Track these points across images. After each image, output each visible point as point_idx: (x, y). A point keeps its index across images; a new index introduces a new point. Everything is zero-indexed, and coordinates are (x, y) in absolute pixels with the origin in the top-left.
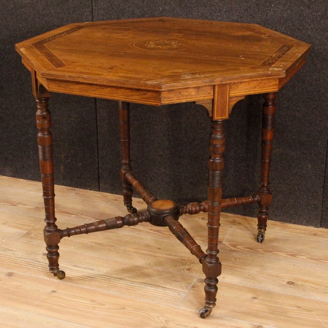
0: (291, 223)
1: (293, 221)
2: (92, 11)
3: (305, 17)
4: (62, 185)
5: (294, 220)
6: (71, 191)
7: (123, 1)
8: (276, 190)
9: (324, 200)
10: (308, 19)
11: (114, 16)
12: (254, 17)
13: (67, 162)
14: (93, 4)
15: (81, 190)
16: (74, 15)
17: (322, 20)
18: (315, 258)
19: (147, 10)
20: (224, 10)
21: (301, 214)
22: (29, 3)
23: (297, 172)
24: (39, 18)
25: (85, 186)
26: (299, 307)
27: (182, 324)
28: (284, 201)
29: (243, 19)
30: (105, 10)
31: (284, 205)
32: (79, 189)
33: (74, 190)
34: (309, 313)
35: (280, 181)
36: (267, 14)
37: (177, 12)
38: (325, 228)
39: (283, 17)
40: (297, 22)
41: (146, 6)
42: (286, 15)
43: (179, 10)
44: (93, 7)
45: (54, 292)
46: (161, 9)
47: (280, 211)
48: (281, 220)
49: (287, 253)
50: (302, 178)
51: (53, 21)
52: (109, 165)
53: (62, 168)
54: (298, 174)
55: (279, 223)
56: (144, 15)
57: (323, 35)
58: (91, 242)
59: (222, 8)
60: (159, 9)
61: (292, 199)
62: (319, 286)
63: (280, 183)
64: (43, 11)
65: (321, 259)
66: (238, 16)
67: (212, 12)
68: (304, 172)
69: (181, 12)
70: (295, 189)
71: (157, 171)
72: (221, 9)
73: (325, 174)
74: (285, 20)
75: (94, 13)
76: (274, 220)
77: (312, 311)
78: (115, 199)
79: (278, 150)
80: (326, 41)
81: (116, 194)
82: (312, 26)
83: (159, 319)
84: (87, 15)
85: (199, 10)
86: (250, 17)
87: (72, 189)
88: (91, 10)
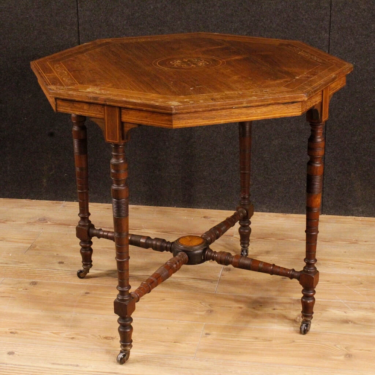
0: (292, 213)
1: (294, 211)
2: (78, 12)
3: (299, 8)
4: (44, 200)
5: (296, 210)
6: (56, 204)
7: (111, 1)
8: (276, 181)
9: (324, 186)
10: (302, 10)
11: (102, 17)
12: (249, 11)
13: (50, 174)
14: (78, 5)
15: (67, 202)
16: (57, 18)
17: (316, 9)
18: (327, 240)
19: (137, 8)
20: (218, 5)
21: (302, 203)
22: (5, 8)
23: (297, 161)
24: (17, 23)
25: (72, 198)
26: (328, 281)
27: (226, 306)
28: (285, 192)
29: (237, 13)
30: (92, 11)
31: (285, 196)
32: (64, 202)
33: (60, 203)
34: (339, 284)
35: (280, 172)
36: (262, 7)
37: (169, 10)
38: (326, 215)
39: (278, 9)
40: (291, 13)
41: (137, 5)
42: (280, 7)
43: (172, 7)
44: (79, 9)
45: (87, 293)
46: (152, 8)
47: (281, 203)
48: (282, 212)
49: (299, 239)
50: (302, 167)
51: (34, 25)
52: (99, 173)
53: (45, 181)
54: (298, 163)
55: (281, 215)
56: (134, 14)
57: (317, 25)
58: (102, 248)
59: (215, 3)
60: (150, 7)
61: (293, 189)
62: (340, 263)
63: (280, 174)
64: (21, 15)
65: (333, 241)
66: (233, 10)
67: (206, 7)
68: (303, 160)
69: (174, 9)
70: (296, 178)
71: (151, 175)
72: (215, 5)
73: (324, 160)
74: (279, 12)
75: (79, 15)
76: (276, 212)
77: (342, 283)
78: (107, 208)
79: (276, 141)
80: (320, 30)
81: (107, 203)
82: (306, 17)
83: (202, 304)
84: (71, 17)
85: (192, 6)
86: (245, 10)
87: (56, 203)
88: (76, 11)
